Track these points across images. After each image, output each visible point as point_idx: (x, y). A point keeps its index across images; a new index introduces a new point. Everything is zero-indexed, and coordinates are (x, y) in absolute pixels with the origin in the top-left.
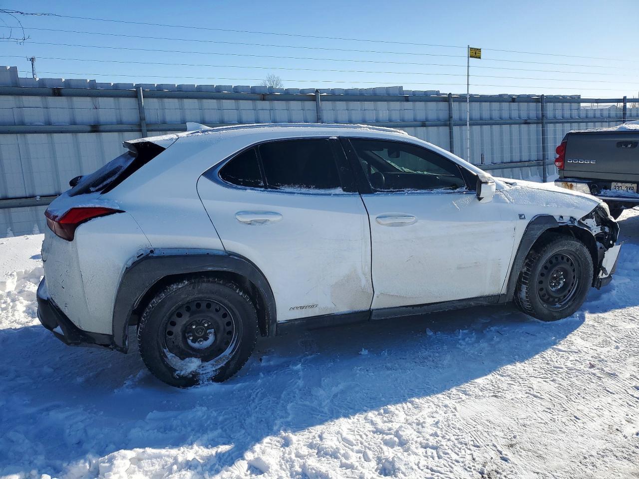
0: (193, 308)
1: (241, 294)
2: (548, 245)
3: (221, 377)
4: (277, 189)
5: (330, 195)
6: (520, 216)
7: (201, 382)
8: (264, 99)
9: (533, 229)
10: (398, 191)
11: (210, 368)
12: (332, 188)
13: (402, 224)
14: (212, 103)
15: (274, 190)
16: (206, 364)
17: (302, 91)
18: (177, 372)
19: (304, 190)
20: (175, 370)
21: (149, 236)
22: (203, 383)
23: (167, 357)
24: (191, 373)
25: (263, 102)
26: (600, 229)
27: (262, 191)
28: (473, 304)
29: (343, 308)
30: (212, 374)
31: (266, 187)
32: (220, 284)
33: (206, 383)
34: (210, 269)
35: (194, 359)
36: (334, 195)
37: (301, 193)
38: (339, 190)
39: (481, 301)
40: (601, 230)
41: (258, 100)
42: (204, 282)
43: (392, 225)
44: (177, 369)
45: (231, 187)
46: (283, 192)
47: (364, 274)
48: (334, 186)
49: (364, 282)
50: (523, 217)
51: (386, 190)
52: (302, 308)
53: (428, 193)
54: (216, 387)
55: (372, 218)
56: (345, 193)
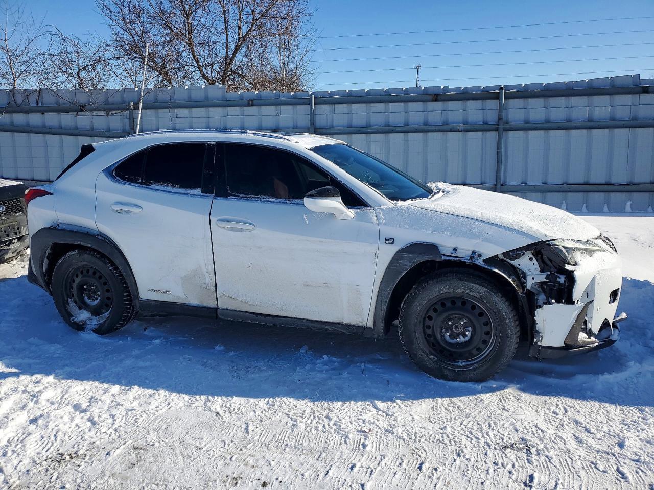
0: (85, 272)
1: (111, 268)
2: (431, 282)
3: (99, 331)
4: (149, 185)
5: (187, 194)
6: (388, 239)
7: (86, 330)
8: (436, 100)
9: (402, 258)
10: (253, 197)
11: (95, 322)
12: (193, 188)
13: (241, 230)
14: (380, 107)
15: (147, 186)
16: (94, 318)
17: (486, 89)
18: (73, 318)
19: (169, 188)
20: (73, 316)
21: (58, 214)
22: (87, 331)
23: (69, 304)
24: (82, 321)
25: (435, 103)
26: (545, 276)
27: (136, 186)
28: (330, 329)
29: (194, 300)
30: (94, 327)
31: (141, 183)
32: (96, 257)
33: (88, 332)
34: (79, 243)
35: (85, 312)
36: (190, 195)
37: (164, 191)
38: (198, 191)
39: (340, 328)
40: (546, 278)
41: (429, 101)
42: (86, 253)
43: (233, 229)
44: (73, 315)
45: (120, 183)
46: (151, 189)
47: (209, 273)
48: (195, 187)
49: (209, 280)
50: (391, 241)
51: (241, 195)
52: (158, 291)
53: (283, 202)
54: (94, 337)
55: (213, 220)
56: (202, 194)
